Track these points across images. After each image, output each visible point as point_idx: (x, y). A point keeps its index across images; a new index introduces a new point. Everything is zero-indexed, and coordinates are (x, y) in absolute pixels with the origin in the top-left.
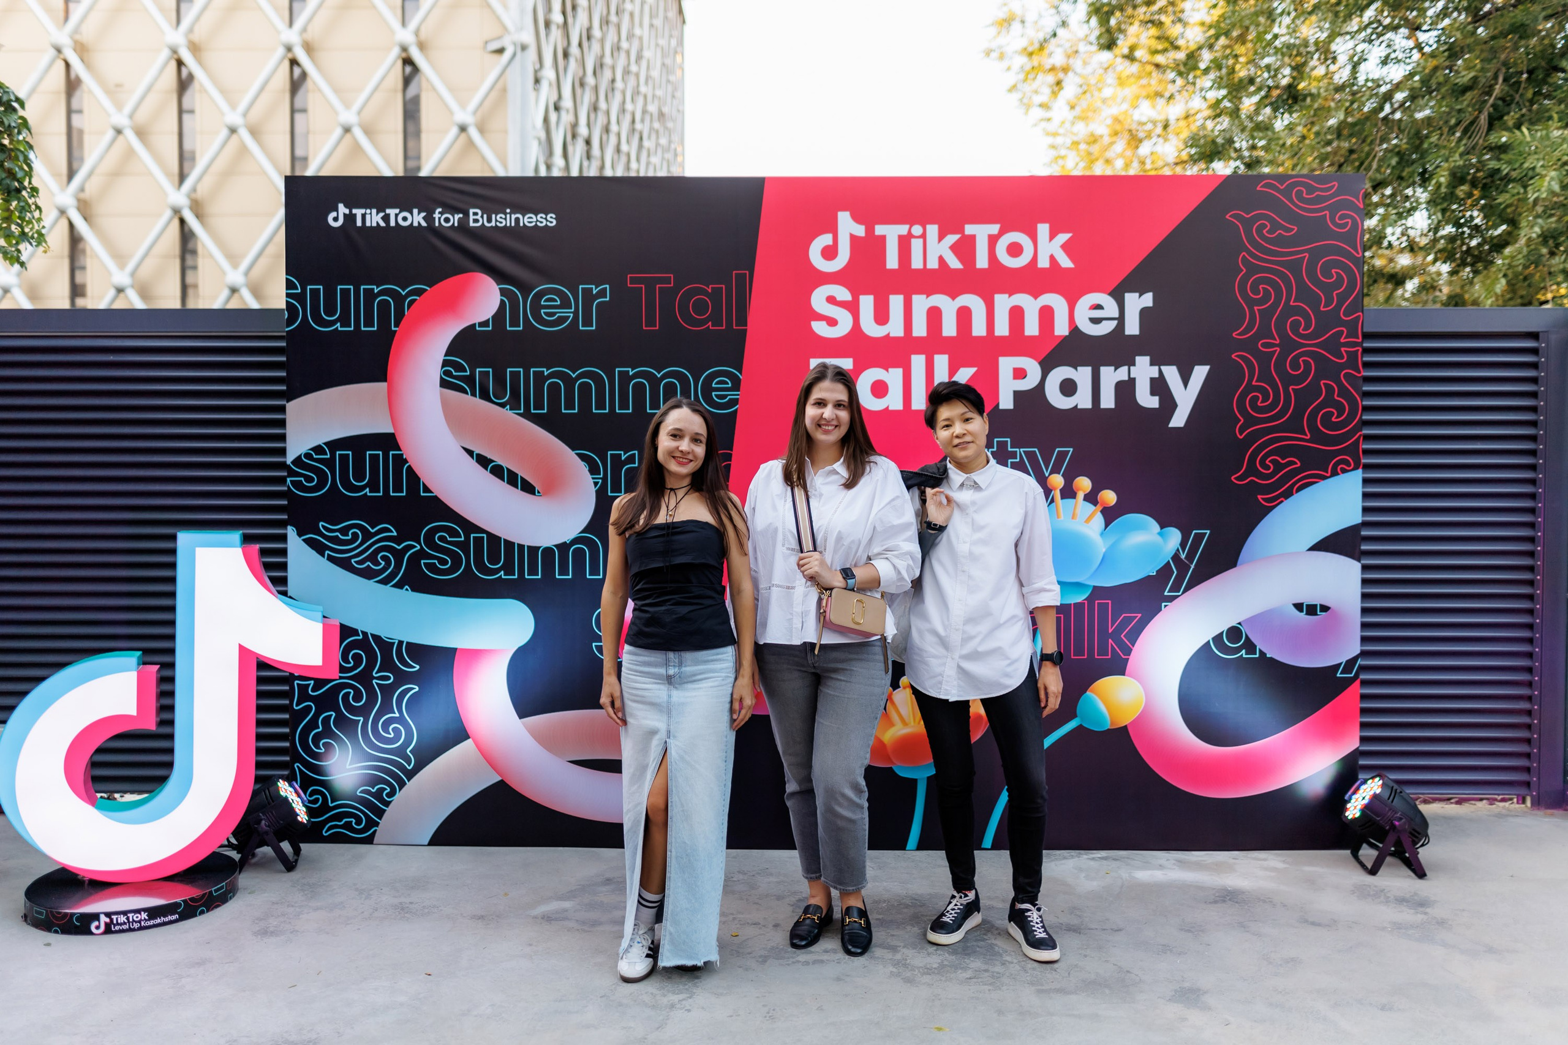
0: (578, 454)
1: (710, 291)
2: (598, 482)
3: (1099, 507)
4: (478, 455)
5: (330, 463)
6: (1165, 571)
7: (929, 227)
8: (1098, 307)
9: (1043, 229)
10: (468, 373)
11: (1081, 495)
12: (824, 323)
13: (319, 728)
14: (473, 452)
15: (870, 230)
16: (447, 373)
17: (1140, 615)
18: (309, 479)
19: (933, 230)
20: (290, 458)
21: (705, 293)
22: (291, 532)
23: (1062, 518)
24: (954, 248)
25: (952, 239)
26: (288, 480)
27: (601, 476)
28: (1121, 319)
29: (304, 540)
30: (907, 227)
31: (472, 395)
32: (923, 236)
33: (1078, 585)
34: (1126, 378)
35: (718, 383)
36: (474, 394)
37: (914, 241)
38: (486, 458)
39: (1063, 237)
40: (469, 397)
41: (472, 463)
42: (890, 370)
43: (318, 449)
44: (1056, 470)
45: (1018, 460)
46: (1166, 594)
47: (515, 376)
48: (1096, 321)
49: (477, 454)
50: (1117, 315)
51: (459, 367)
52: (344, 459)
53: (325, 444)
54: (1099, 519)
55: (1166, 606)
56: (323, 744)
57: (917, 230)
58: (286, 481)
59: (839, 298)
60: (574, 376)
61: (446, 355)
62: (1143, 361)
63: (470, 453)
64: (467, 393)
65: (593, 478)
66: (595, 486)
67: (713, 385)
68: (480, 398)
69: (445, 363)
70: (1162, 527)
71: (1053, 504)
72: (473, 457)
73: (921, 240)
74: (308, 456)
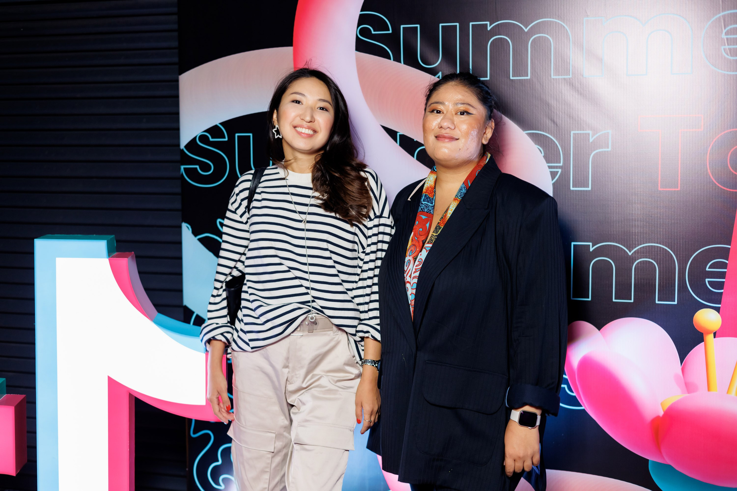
0: (528, 134)
2: (558, 172)
4: (403, 137)
5: (228, 148)
10: (390, 32)
13: (218, 461)
14: (396, 132)
16: (364, 32)
18: (205, 167)
20: (185, 140)
22: (186, 230)
26: (182, 167)
27: (561, 164)
29: (199, 240)
31: (394, 60)
35: (729, 32)
36: (397, 59)
38: (413, 140)
40: (391, 62)
41: (395, 147)
43: (214, 131)
47: (449, 32)
49: (400, 135)
51: (380, 25)
52: (244, 141)
53: (221, 124)
56: (224, 480)
58: (180, 169)
60: (526, 30)
61: (362, 11)
63: (392, 133)
64: (389, 58)
65: (550, 167)
66: (553, 178)
67: (723, 36)
68: (405, 63)
69: (362, 19)
72: (396, 140)
74: (203, 138)
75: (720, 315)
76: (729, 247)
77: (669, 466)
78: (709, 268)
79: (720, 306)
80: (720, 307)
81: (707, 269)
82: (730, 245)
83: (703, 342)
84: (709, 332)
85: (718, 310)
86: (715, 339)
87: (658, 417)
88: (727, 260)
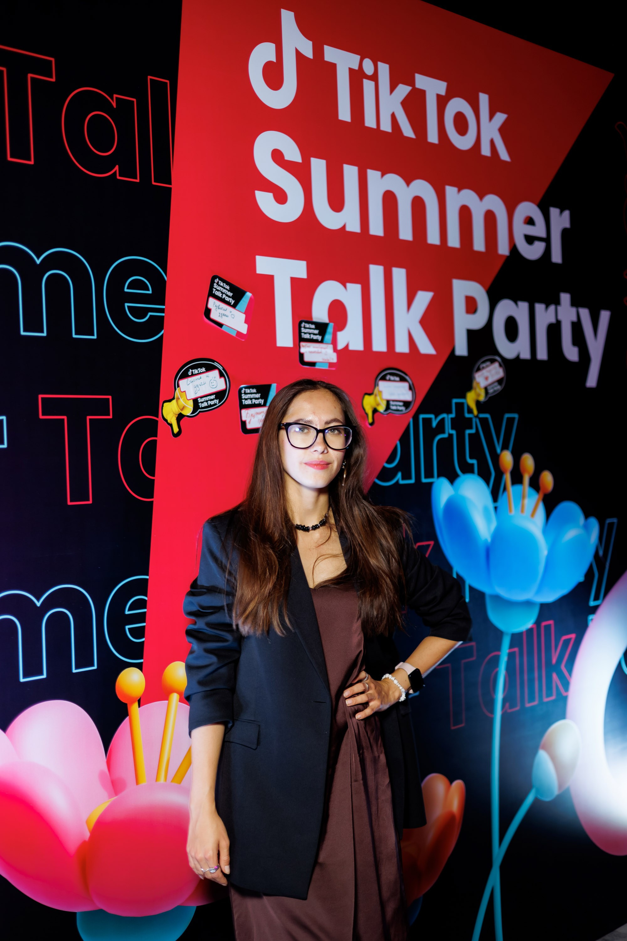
1: (114, 105)
3: (541, 495)
6: (589, 574)
7: (380, 64)
8: (530, 221)
9: (484, 99)
11: (526, 479)
12: (270, 195)
15: (318, 51)
17: (573, 636)
19: (384, 69)
21: (107, 106)
23: (513, 513)
24: (404, 103)
25: (403, 90)
28: (547, 240)
30: (358, 57)
32: (374, 78)
33: (528, 604)
34: (553, 320)
35: (132, 285)
37: (366, 82)
39: (500, 118)
42: (348, 285)
44: (505, 447)
45: (473, 431)
46: (592, 603)
48: (530, 239)
50: (543, 234)
54: (541, 511)
55: (592, 620)
57: (368, 67)
59: (287, 157)
62: (565, 298)
67: (126, 290)
70: (587, 516)
71: (505, 494)
73: (372, 84)
75: (143, 674)
76: (147, 577)
77: (101, 911)
78: (129, 610)
79: (142, 661)
80: (142, 663)
81: (127, 612)
82: (148, 575)
83: (128, 717)
84: (133, 702)
85: (139, 666)
86: (140, 708)
87: (84, 842)
88: (146, 596)
